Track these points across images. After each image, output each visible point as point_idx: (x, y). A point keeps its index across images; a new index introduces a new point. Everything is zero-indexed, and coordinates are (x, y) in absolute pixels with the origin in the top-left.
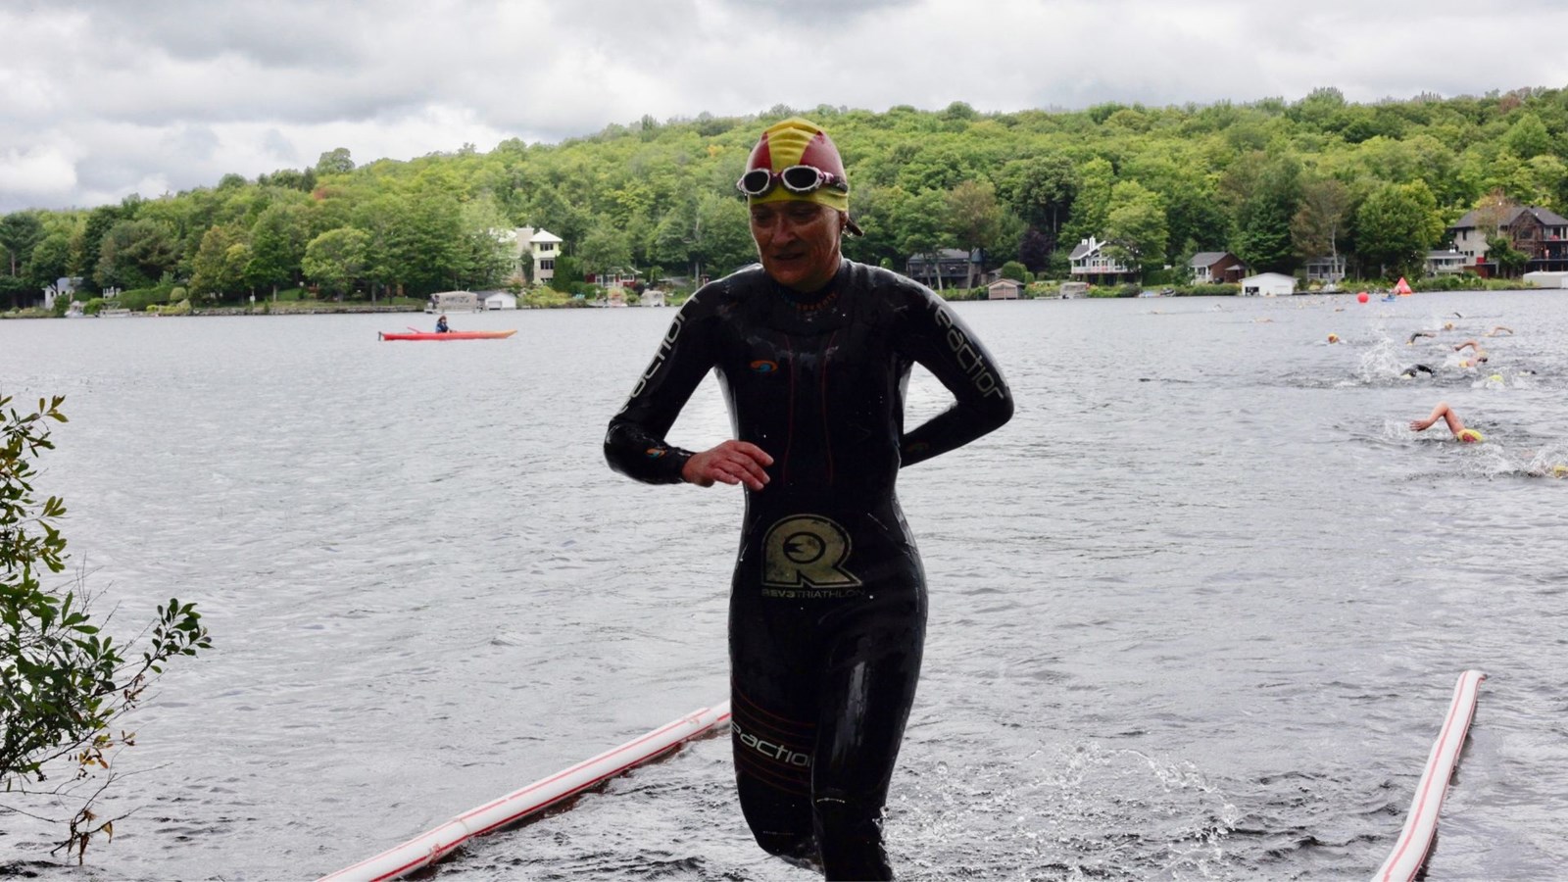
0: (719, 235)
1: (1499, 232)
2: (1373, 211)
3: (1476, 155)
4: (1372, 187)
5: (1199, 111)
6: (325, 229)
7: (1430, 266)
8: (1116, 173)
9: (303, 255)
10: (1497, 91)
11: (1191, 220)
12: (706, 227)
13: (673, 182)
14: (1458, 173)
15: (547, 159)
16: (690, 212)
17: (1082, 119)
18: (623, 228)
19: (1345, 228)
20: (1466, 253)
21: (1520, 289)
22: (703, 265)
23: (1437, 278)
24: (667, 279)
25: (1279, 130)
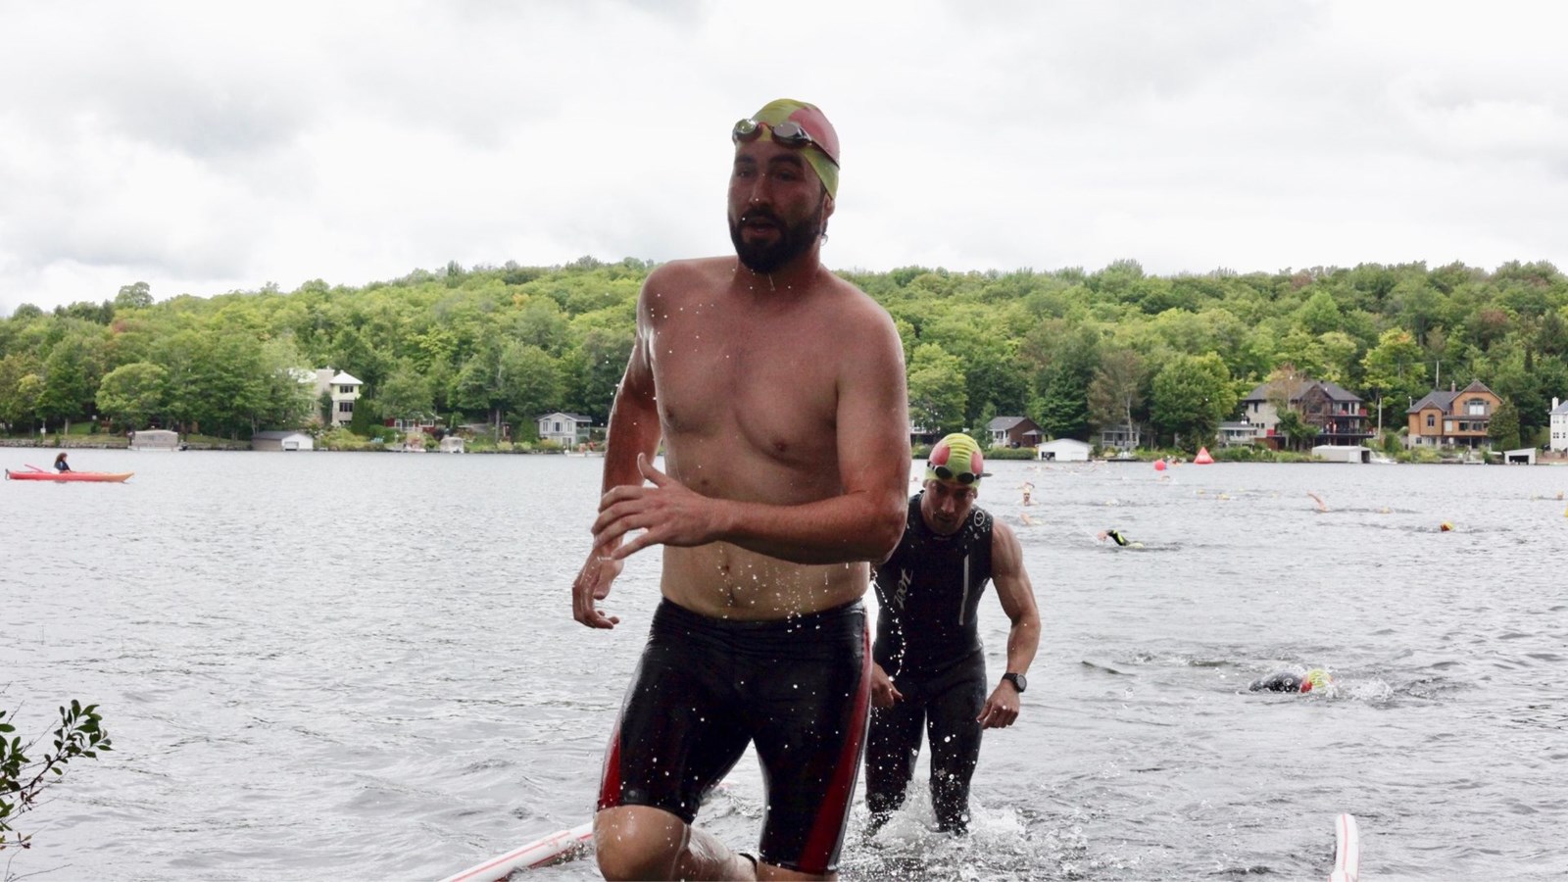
0: (521, 384)
1: (1289, 405)
2: (1168, 381)
3: (1269, 329)
4: (1168, 358)
5: (1000, 277)
6: (121, 362)
7: (1222, 437)
8: (918, 336)
9: (97, 388)
10: (1290, 268)
11: (990, 385)
12: (509, 374)
13: (477, 330)
14: (1250, 346)
15: (350, 301)
16: (493, 359)
17: (886, 282)
18: (424, 373)
19: (1140, 397)
20: (1258, 425)
21: (1308, 462)
22: (504, 414)
23: (1228, 449)
24: (466, 426)
25: (1078, 298)
